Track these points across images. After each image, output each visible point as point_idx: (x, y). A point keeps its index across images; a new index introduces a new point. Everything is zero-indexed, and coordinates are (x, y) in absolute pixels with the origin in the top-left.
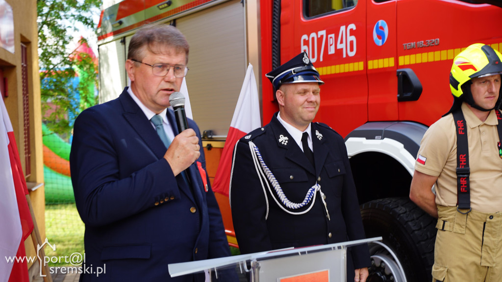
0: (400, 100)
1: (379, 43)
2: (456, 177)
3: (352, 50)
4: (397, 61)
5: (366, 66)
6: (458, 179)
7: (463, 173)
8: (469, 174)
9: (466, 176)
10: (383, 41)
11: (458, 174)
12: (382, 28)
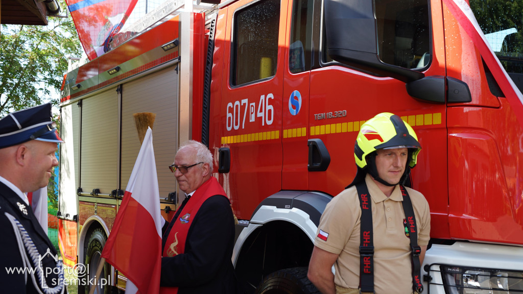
0: (311, 169)
1: (294, 112)
2: (359, 256)
3: (270, 119)
4: (308, 131)
5: (281, 134)
6: (361, 258)
7: (367, 251)
8: (373, 253)
9: (370, 255)
10: (297, 111)
11: (361, 253)
12: (296, 98)
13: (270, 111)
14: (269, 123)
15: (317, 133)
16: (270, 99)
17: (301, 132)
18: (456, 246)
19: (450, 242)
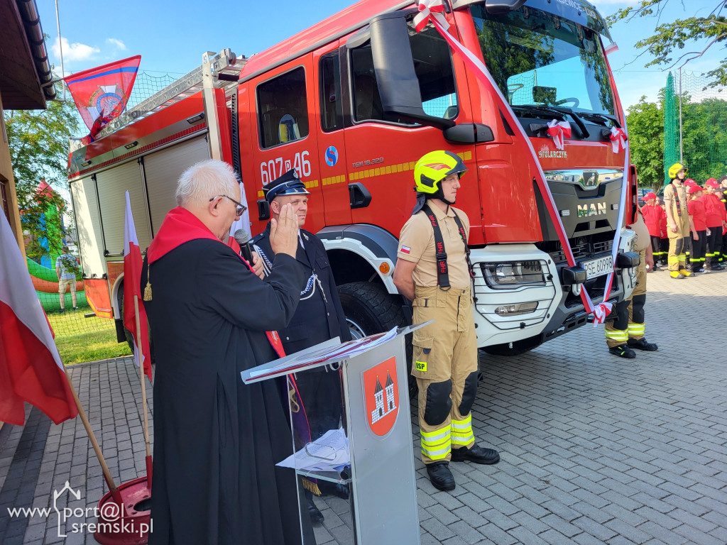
0: (352, 207)
1: (331, 164)
2: (436, 261)
3: (307, 171)
4: (347, 177)
5: (320, 183)
6: (438, 264)
7: (441, 257)
8: (446, 258)
9: (444, 260)
10: (334, 163)
11: (438, 259)
12: (332, 152)
13: (306, 165)
14: (307, 175)
15: (357, 178)
16: (305, 156)
17: (341, 179)
18: (487, 247)
19: (482, 246)
